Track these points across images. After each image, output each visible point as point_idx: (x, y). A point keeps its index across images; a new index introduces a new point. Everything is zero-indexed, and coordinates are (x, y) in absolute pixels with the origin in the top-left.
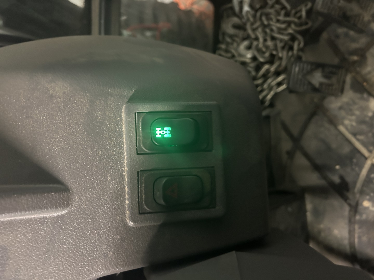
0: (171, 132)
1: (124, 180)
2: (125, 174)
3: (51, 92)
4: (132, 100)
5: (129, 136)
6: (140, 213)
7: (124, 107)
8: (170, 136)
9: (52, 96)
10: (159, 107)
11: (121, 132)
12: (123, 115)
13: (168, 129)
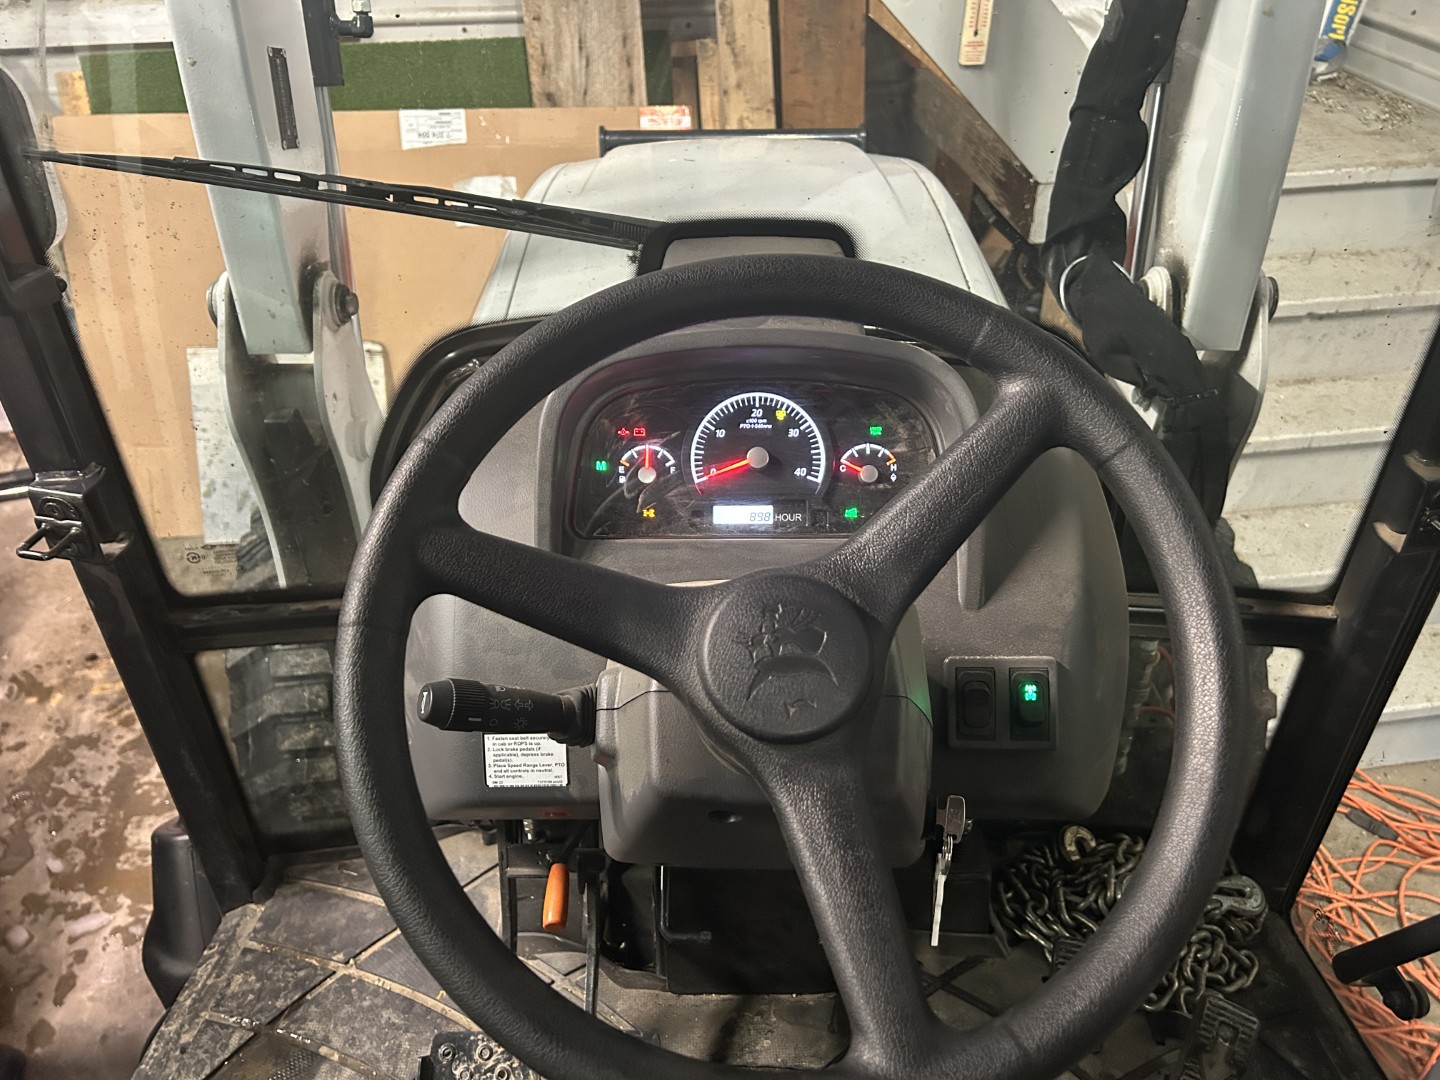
0: (1031, 701)
1: (987, 655)
2: (991, 657)
3: (1065, 595)
4: (1059, 665)
5: (1026, 661)
6: (956, 669)
7: (1052, 658)
8: (1027, 699)
9: (1061, 596)
10: (1053, 690)
11: (1030, 655)
12: (1044, 657)
13: (1034, 698)
